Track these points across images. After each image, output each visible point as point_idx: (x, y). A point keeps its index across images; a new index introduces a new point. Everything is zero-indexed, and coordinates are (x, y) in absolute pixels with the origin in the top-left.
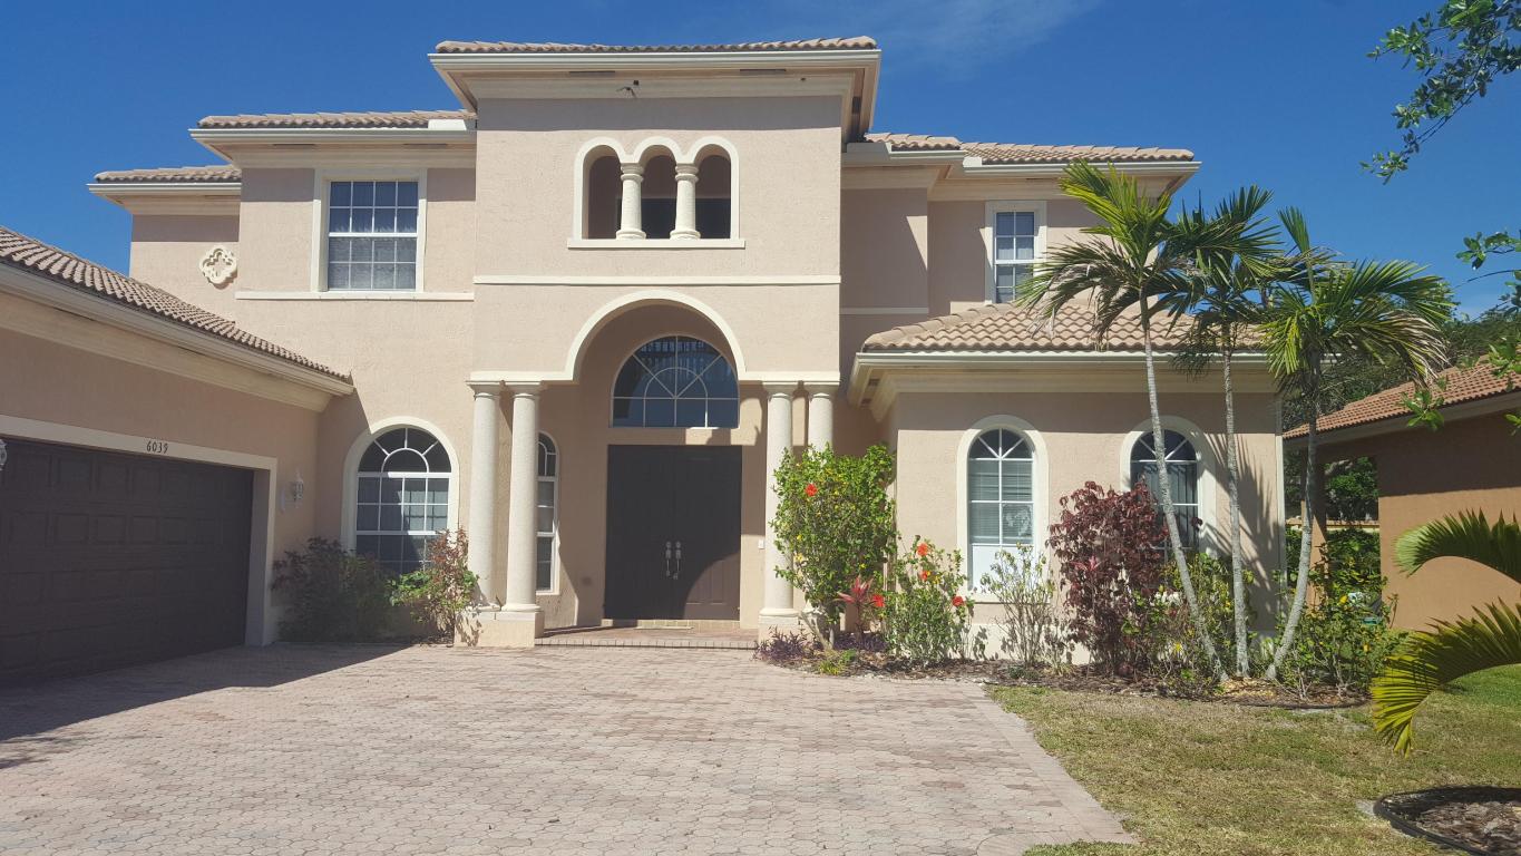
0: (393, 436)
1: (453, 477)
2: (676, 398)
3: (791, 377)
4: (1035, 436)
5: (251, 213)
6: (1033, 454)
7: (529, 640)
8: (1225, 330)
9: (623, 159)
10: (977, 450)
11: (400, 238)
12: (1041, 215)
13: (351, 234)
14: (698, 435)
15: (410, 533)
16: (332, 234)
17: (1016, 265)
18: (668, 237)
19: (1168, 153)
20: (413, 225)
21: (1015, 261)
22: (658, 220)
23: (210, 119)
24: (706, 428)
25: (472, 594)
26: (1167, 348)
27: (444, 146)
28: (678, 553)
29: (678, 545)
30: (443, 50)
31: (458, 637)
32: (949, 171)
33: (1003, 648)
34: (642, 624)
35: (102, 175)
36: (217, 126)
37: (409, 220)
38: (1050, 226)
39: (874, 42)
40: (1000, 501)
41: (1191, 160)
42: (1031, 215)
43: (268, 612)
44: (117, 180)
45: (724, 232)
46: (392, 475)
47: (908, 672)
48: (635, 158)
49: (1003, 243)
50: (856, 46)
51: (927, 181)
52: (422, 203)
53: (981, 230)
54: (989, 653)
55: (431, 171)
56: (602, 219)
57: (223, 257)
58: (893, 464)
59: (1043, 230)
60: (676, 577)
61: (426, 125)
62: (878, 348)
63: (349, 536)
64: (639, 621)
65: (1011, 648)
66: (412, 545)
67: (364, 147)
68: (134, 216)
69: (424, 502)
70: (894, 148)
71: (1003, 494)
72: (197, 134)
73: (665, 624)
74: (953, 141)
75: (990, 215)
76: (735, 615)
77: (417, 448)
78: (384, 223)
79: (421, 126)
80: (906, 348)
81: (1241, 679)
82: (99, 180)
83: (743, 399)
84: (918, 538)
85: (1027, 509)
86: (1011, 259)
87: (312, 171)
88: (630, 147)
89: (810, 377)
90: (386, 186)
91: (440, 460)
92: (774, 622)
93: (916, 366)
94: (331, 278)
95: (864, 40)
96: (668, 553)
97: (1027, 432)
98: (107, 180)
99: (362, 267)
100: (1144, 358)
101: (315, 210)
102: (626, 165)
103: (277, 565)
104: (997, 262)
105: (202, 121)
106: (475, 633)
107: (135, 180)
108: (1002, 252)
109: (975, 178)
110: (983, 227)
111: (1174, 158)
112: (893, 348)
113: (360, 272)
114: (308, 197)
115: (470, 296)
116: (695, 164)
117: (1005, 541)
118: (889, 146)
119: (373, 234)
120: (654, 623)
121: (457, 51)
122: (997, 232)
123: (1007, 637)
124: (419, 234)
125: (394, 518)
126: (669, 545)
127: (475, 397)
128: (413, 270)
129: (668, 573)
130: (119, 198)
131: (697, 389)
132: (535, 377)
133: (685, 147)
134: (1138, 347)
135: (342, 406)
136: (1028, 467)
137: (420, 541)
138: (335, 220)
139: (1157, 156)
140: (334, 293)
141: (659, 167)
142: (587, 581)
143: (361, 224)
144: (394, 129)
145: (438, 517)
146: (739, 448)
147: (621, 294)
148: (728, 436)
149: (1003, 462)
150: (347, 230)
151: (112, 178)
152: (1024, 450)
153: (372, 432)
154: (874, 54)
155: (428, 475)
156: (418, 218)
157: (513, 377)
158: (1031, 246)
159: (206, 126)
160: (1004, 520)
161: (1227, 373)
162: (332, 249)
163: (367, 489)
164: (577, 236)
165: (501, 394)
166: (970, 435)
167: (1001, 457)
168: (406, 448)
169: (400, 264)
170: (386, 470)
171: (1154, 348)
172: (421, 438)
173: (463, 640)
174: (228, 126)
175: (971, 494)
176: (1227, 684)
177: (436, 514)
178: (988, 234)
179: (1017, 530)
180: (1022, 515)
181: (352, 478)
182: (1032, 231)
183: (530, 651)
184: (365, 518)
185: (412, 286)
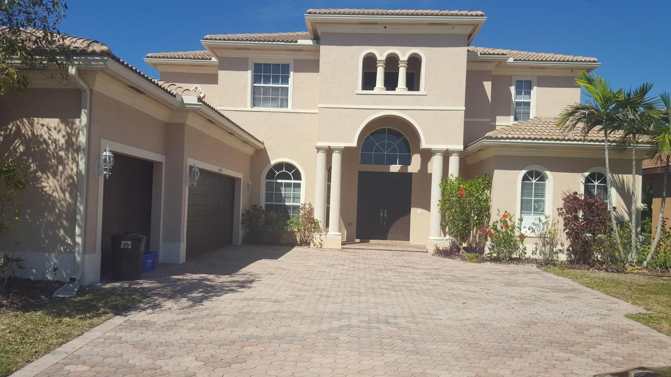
0: (279, 166)
1: (303, 182)
2: (386, 153)
3: (443, 147)
4: (548, 173)
5: (222, 74)
6: (547, 180)
7: (339, 246)
8: (634, 137)
9: (379, 58)
10: (525, 178)
11: (282, 87)
12: (534, 81)
13: (262, 85)
14: (395, 168)
15: (286, 204)
16: (255, 85)
17: (523, 102)
18: (395, 90)
19: (588, 59)
20: (287, 83)
21: (523, 100)
22: (391, 83)
23: (208, 36)
24: (398, 165)
25: (316, 228)
26: (614, 141)
27: (301, 50)
28: (386, 214)
29: (386, 211)
30: (310, 13)
31: (312, 244)
32: (501, 63)
33: (532, 254)
34: (372, 241)
35: (149, 55)
36: (211, 39)
37: (286, 80)
38: (538, 87)
39: (484, 14)
40: (533, 198)
41: (596, 62)
42: (530, 82)
43: (240, 233)
44: (156, 57)
45: (417, 88)
46: (279, 181)
47: (500, 261)
48: (384, 58)
49: (518, 93)
50: (477, 15)
51: (491, 67)
52: (292, 73)
53: (510, 87)
54: (527, 256)
55: (295, 60)
56: (369, 82)
57: (198, 90)
58: (491, 183)
59: (535, 88)
60: (385, 224)
61: (296, 42)
62: (491, 138)
63: (263, 203)
64: (370, 240)
65: (536, 254)
66: (286, 208)
67: (269, 50)
68: (161, 72)
69: (291, 192)
70: (481, 54)
71: (534, 195)
72: (203, 42)
73: (381, 241)
74: (505, 51)
75: (514, 82)
76: (408, 239)
77: (289, 171)
78: (276, 81)
79: (294, 42)
80: (502, 138)
81: (634, 266)
82: (148, 57)
83: (413, 154)
84: (506, 212)
85: (543, 201)
86: (522, 99)
87: (248, 59)
88: (381, 53)
89: (451, 147)
90: (276, 66)
91: (297, 176)
92: (436, 242)
93: (505, 145)
94: (255, 102)
95: (480, 13)
96: (382, 214)
97: (546, 172)
98: (152, 57)
99: (266, 99)
100: (604, 145)
101: (249, 74)
102: (379, 61)
103: (243, 214)
104: (516, 100)
105: (205, 37)
106: (321, 244)
107: (163, 57)
108: (518, 96)
109: (511, 67)
110: (511, 86)
111: (590, 61)
112: (497, 138)
113: (266, 100)
114: (246, 69)
115: (317, 111)
116: (408, 60)
117: (534, 213)
118: (479, 53)
119: (271, 85)
120: (376, 241)
121: (315, 13)
122: (516, 88)
123: (534, 250)
124: (290, 85)
125: (280, 198)
126: (382, 211)
127: (318, 152)
128: (287, 100)
129: (381, 222)
130: (155, 65)
131: (394, 150)
132: (342, 145)
133: (404, 54)
134: (603, 141)
135: (260, 154)
136: (544, 185)
137: (289, 207)
138: (256, 79)
139: (583, 60)
140: (255, 109)
141: (392, 62)
142: (350, 224)
143: (267, 81)
144: (283, 43)
145: (297, 198)
146: (411, 174)
147: (376, 113)
148: (407, 169)
149: (535, 183)
150: (260, 83)
151: (154, 56)
152: (543, 178)
153: (272, 164)
154: (484, 19)
155: (293, 181)
156: (289, 79)
157: (333, 145)
158: (530, 94)
159: (207, 39)
160: (534, 206)
161: (634, 153)
162: (255, 90)
163: (269, 187)
164: (359, 89)
165: (327, 151)
166: (524, 172)
167: (534, 181)
168: (284, 171)
169: (280, 98)
170: (276, 179)
171: (609, 141)
172: (290, 167)
173: (314, 245)
174: (216, 39)
175: (522, 196)
176: (630, 269)
177: (295, 197)
178: (513, 89)
179: (539, 209)
180: (541, 203)
181: (264, 181)
182: (530, 88)
183: (340, 250)
184: (269, 197)
185: (287, 106)
